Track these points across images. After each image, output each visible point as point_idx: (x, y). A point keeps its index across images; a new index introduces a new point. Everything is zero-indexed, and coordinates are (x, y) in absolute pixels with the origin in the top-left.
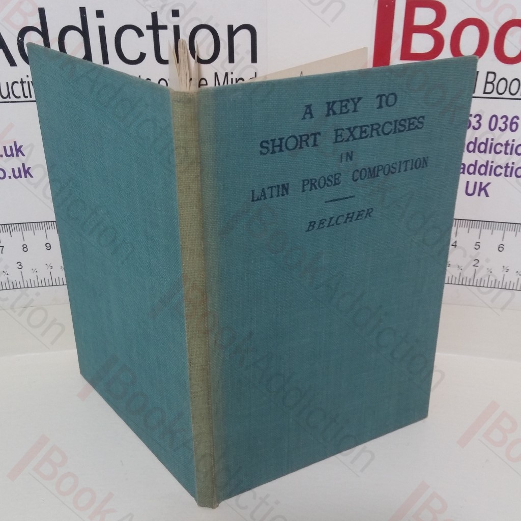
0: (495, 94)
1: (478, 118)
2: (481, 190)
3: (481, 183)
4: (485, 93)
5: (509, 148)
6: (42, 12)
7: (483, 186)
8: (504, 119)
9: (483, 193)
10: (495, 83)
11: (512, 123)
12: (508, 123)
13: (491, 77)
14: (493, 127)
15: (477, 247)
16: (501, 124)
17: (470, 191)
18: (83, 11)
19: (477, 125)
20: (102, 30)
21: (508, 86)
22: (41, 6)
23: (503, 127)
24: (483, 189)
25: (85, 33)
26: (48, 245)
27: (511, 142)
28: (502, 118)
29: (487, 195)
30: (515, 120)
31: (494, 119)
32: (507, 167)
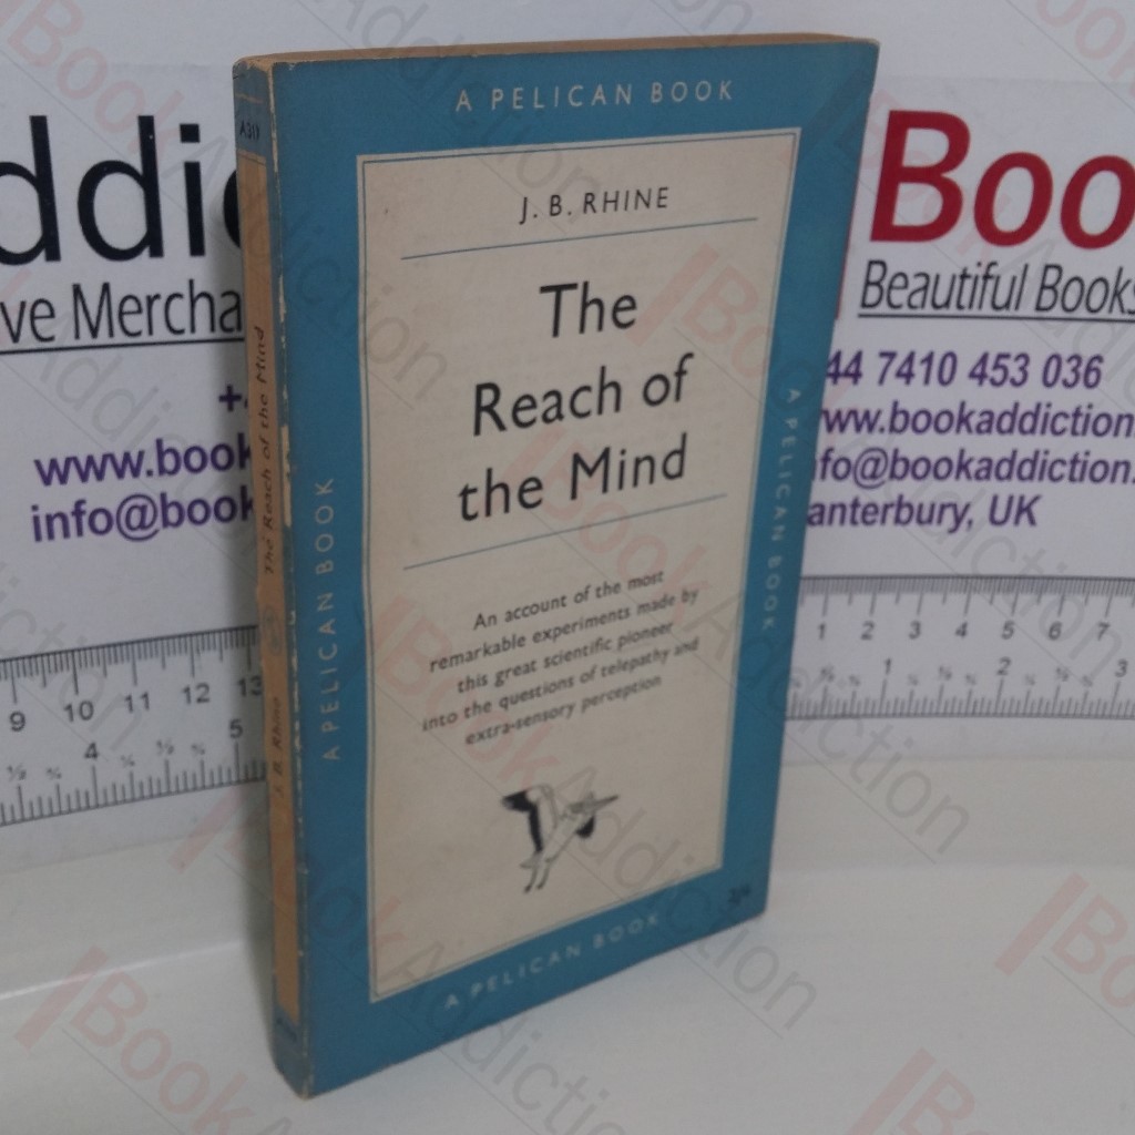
0: (1057, 311)
1: (1022, 362)
2: (1021, 510)
3: (1022, 498)
4: (1038, 308)
5: (1081, 421)
6: (39, 126)
7: (1026, 502)
8: (1074, 363)
9: (1024, 518)
10: (1060, 287)
11: (1089, 370)
12: (1082, 370)
13: (1052, 276)
14: (1050, 378)
15: (1007, 633)
16: (1067, 373)
17: (1000, 515)
18: (146, 125)
19: (1018, 376)
20: (192, 172)
21: (1085, 296)
22: (39, 113)
23: (1071, 378)
24: (1025, 510)
25: (148, 180)
26: (17, 718)
27: (1084, 410)
28: (1070, 360)
29: (1032, 521)
30: (1096, 364)
31: (1054, 364)
32: (1075, 461)
